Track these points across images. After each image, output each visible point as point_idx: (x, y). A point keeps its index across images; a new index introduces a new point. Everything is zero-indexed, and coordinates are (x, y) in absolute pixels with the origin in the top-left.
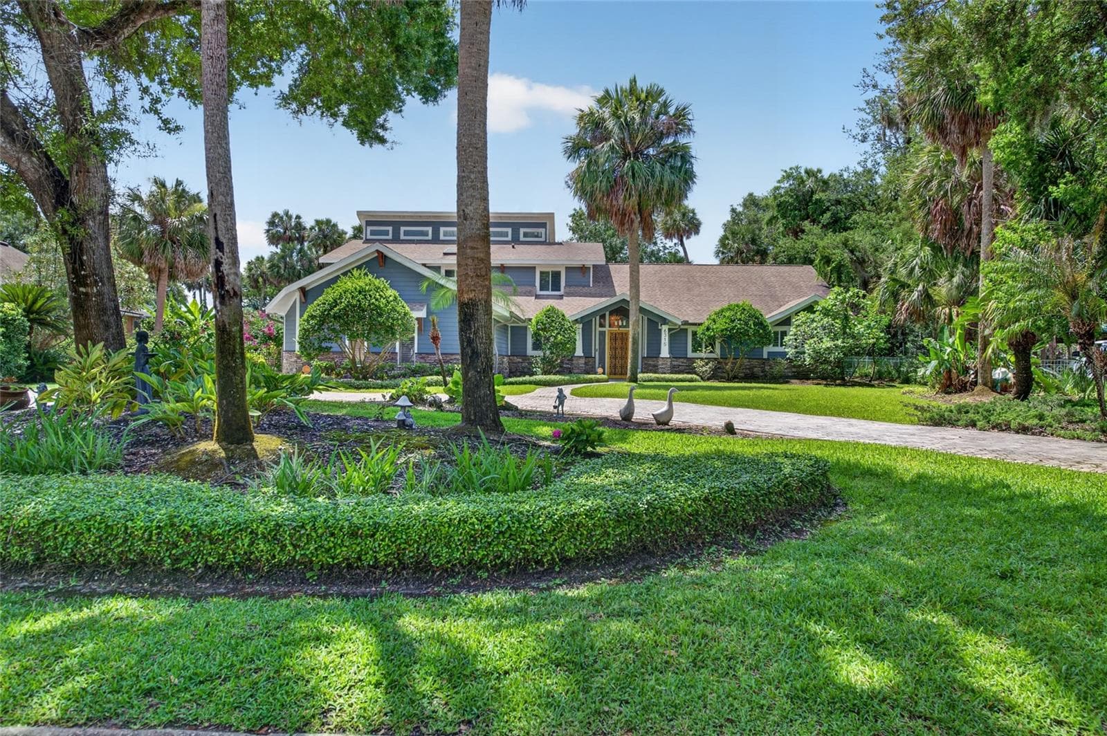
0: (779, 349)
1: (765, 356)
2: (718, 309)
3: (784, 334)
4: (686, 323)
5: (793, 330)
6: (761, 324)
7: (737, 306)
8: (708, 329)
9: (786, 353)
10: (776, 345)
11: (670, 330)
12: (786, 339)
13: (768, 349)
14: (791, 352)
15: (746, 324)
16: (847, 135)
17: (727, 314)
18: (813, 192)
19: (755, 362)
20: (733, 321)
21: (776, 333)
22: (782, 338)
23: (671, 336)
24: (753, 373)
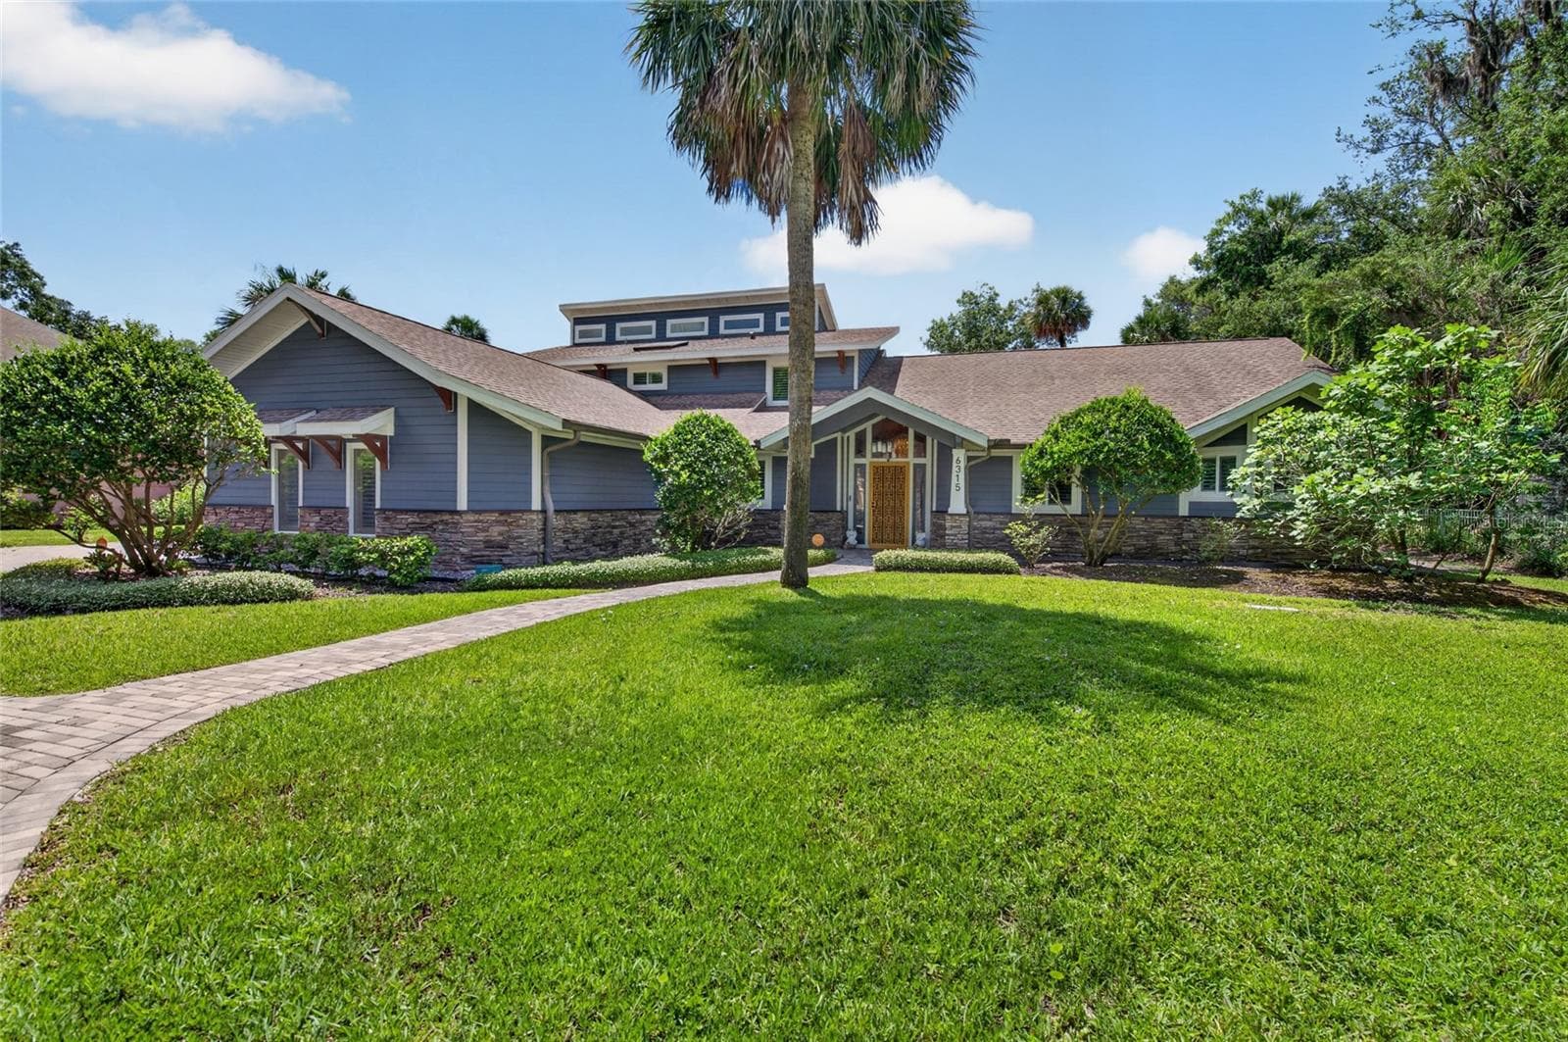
0: (1216, 496)
1: (1184, 511)
2: (1067, 411)
3: (1229, 463)
4: (1003, 444)
5: (1254, 453)
6: (1167, 437)
7: (1113, 402)
8: (1042, 453)
9: (1236, 508)
10: (1208, 486)
11: (969, 459)
12: (1235, 474)
13: (1189, 497)
14: (1248, 504)
15: (1131, 439)
16: (1344, 145)
17: (1087, 419)
18: (1281, 234)
19: (1158, 524)
20: (1097, 435)
21: (1210, 462)
22: (1225, 473)
23: (971, 471)
24: (1154, 547)
